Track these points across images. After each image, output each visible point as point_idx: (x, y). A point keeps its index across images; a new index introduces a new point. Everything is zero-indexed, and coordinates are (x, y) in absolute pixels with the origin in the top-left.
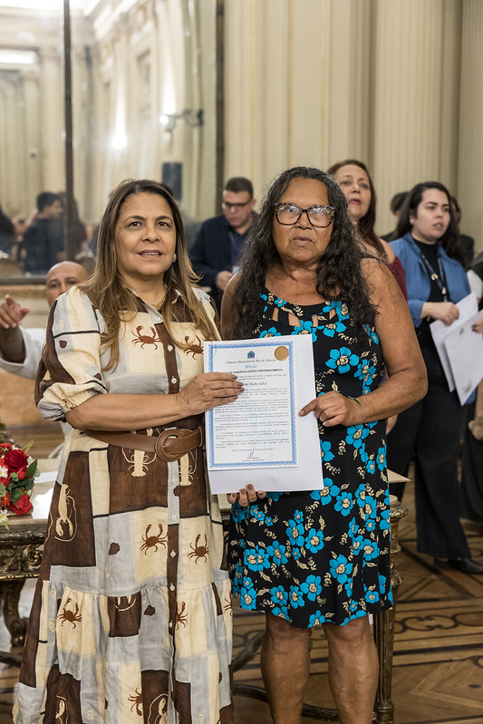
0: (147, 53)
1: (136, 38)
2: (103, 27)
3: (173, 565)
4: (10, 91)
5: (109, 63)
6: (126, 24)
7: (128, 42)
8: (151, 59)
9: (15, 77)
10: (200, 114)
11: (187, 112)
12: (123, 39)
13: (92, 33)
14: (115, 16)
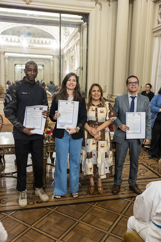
0: (73, 56)
1: (71, 53)
2: (65, 51)
3: (97, 148)
4: (48, 62)
5: (66, 58)
6: (69, 51)
7: (70, 54)
8: (73, 57)
9: (48, 60)
10: (82, 68)
11: (80, 67)
12: (69, 53)
13: (63, 52)
14: (67, 49)
